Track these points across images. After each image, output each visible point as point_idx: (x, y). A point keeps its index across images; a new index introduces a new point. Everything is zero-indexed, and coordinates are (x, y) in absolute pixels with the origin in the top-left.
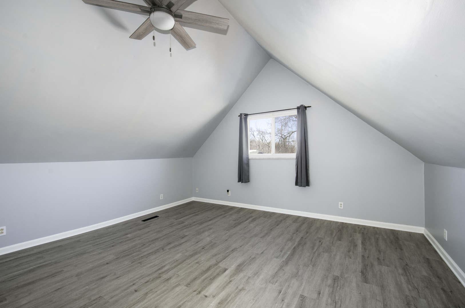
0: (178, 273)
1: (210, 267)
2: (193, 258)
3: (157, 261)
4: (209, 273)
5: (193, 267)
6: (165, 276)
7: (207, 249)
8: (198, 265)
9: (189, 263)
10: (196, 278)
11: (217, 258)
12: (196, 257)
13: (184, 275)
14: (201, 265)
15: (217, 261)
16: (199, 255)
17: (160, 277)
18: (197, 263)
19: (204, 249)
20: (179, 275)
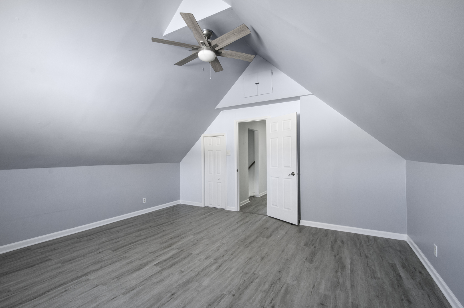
0: (201, 262)
1: (170, 267)
2: (187, 277)
3: (229, 275)
4: (173, 261)
5: (188, 268)
6: (211, 260)
7: (168, 292)
8: (182, 270)
9: (192, 272)
10: (184, 258)
11: (159, 278)
12: (184, 280)
13: (195, 261)
14: (179, 270)
15: (161, 273)
16: (180, 282)
17: (215, 259)
18: (183, 272)
19: (173, 292)
20: (199, 261)
